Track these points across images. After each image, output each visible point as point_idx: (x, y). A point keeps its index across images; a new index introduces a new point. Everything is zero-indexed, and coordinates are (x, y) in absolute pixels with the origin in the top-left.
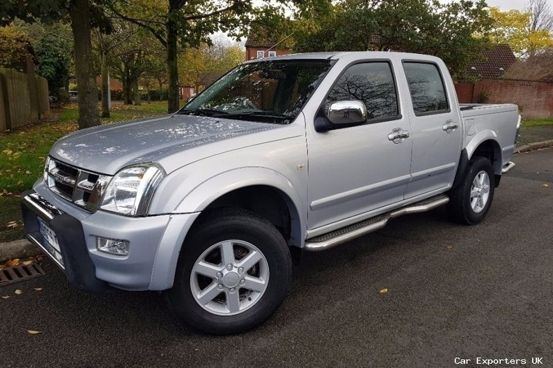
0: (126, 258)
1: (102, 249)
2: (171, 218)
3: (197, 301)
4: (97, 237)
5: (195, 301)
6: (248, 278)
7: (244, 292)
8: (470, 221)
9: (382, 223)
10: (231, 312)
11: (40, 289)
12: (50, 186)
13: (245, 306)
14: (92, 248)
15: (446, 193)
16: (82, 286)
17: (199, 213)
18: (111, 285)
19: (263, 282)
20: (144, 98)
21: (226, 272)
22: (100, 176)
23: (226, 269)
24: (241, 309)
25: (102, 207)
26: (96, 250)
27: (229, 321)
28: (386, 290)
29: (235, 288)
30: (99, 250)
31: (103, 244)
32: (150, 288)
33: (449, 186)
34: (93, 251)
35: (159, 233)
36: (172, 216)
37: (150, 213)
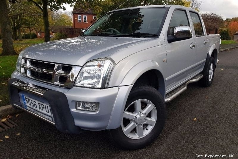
0: (97, 112)
1: (79, 108)
2: (119, 88)
3: (124, 133)
4: (76, 101)
5: (123, 132)
6: (148, 119)
7: (145, 126)
8: (208, 85)
9: (185, 88)
10: (140, 137)
11: (19, 134)
12: (28, 76)
13: (146, 133)
14: (73, 108)
15: (201, 73)
16: (67, 130)
17: (133, 85)
18: (82, 129)
19: (154, 120)
20: (23, 38)
21: (138, 116)
22: (73, 66)
23: (138, 115)
24: (144, 135)
25: (77, 85)
26: (75, 109)
27: (139, 142)
28: (196, 119)
29: (142, 125)
30: (77, 109)
31: (79, 106)
32: (107, 128)
33: (202, 70)
34: (73, 110)
35: (113, 97)
36: (120, 87)
37: (109, 87)
